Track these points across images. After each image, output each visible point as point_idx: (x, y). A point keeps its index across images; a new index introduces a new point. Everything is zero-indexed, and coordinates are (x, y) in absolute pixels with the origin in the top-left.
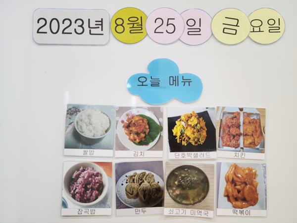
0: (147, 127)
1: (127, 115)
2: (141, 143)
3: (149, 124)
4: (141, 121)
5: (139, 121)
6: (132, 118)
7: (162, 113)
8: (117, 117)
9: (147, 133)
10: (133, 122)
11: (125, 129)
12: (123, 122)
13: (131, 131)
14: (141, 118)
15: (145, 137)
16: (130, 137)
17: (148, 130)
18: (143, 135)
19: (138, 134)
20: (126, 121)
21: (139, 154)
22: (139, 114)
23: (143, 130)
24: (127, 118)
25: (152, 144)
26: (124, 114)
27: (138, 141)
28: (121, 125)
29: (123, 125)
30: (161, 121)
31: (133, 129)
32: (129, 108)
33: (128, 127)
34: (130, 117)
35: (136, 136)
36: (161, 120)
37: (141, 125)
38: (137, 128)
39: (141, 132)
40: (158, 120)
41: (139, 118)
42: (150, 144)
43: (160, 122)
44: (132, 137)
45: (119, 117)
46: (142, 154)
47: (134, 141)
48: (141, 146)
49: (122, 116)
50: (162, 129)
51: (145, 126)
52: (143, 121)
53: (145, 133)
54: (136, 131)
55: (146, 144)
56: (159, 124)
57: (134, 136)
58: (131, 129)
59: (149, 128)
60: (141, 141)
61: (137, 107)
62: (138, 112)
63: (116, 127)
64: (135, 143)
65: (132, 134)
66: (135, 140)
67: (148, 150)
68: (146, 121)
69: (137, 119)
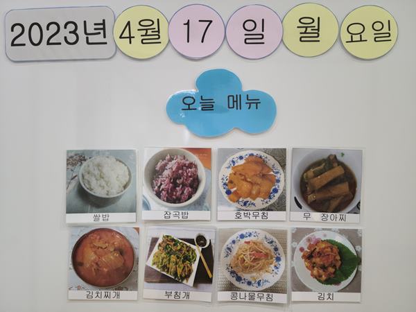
0: (338, 258)
1: (309, 240)
2: (328, 282)
3: (340, 253)
4: (329, 250)
5: (326, 250)
6: (316, 245)
7: (361, 238)
8: (294, 243)
9: (337, 267)
10: (317, 250)
11: (305, 261)
12: (302, 250)
13: (314, 263)
14: (330, 245)
15: (334, 273)
16: (312, 272)
17: (340, 262)
18: (331, 270)
19: (324, 268)
20: (306, 249)
21: (326, 297)
22: (325, 239)
23: (332, 263)
24: (308, 244)
25: (345, 283)
26: (304, 239)
27: (324, 278)
28: (299, 254)
29: (302, 254)
30: (359, 250)
31: (317, 260)
32: (312, 230)
33: (309, 257)
34: (312, 243)
35: (321, 271)
36: (358, 248)
37: (328, 255)
38: (324, 259)
39: (330, 266)
40: (355, 248)
41: (327, 245)
42: (342, 282)
43: (357, 252)
44: (315, 272)
45: (296, 243)
46: (331, 297)
47: (318, 278)
48: (329, 286)
49: (301, 241)
50: (361, 261)
51: (335, 257)
52: (332, 249)
53: (334, 266)
54: (321, 263)
55: (337, 283)
56: (355, 254)
57: (318, 272)
58: (314, 260)
59: (341, 260)
60: (329, 278)
61: (323, 229)
62: (325, 236)
63: (293, 257)
64: (320, 281)
65: (315, 268)
66: (320, 276)
67: (338, 291)
68: (335, 250)
69: (323, 246)
